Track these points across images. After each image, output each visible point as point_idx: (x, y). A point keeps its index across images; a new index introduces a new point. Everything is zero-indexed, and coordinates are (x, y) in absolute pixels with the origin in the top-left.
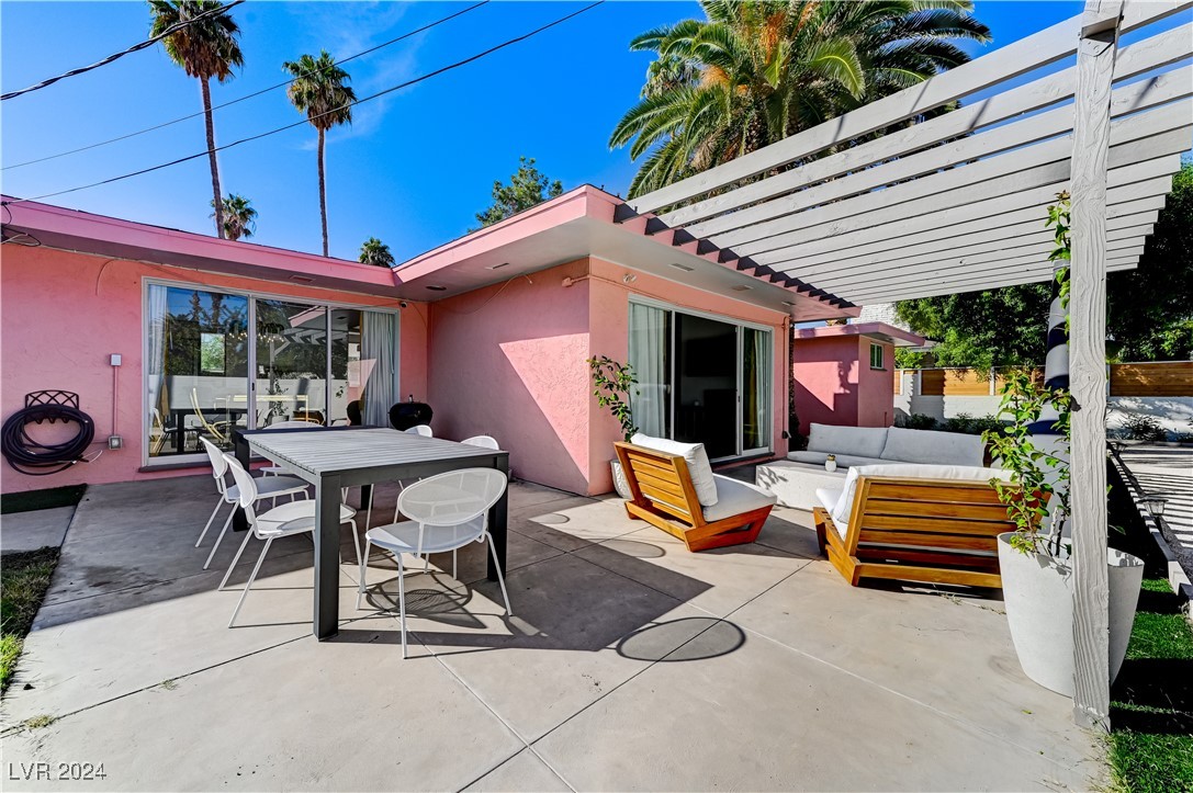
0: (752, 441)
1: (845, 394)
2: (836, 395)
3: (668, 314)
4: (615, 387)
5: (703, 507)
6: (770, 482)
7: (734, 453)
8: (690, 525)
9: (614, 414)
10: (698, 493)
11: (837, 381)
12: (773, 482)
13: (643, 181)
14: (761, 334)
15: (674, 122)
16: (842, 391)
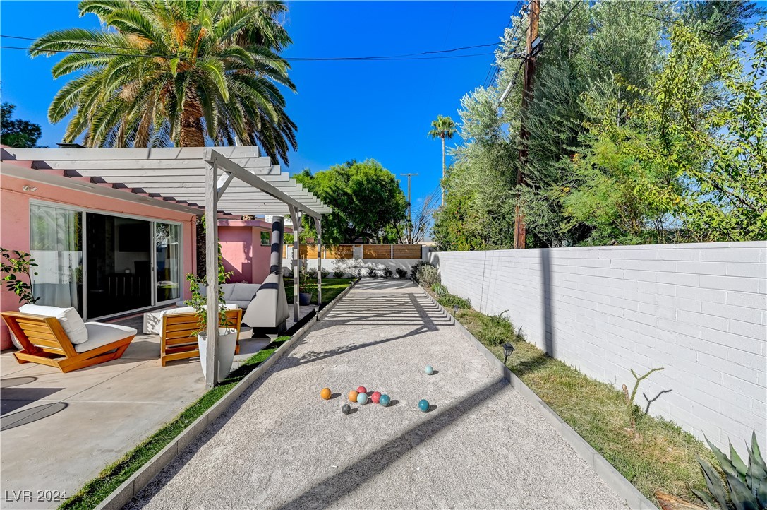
0: (167, 295)
1: (248, 263)
2: (243, 264)
3: (80, 214)
4: (12, 269)
5: (74, 345)
6: (154, 324)
7: (150, 304)
8: (64, 356)
9: (10, 290)
10: (70, 337)
11: (243, 256)
12: (156, 323)
13: (72, 95)
14: (173, 227)
15: (101, 60)
16: (246, 261)
